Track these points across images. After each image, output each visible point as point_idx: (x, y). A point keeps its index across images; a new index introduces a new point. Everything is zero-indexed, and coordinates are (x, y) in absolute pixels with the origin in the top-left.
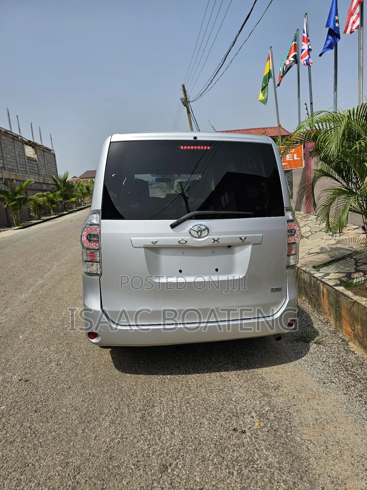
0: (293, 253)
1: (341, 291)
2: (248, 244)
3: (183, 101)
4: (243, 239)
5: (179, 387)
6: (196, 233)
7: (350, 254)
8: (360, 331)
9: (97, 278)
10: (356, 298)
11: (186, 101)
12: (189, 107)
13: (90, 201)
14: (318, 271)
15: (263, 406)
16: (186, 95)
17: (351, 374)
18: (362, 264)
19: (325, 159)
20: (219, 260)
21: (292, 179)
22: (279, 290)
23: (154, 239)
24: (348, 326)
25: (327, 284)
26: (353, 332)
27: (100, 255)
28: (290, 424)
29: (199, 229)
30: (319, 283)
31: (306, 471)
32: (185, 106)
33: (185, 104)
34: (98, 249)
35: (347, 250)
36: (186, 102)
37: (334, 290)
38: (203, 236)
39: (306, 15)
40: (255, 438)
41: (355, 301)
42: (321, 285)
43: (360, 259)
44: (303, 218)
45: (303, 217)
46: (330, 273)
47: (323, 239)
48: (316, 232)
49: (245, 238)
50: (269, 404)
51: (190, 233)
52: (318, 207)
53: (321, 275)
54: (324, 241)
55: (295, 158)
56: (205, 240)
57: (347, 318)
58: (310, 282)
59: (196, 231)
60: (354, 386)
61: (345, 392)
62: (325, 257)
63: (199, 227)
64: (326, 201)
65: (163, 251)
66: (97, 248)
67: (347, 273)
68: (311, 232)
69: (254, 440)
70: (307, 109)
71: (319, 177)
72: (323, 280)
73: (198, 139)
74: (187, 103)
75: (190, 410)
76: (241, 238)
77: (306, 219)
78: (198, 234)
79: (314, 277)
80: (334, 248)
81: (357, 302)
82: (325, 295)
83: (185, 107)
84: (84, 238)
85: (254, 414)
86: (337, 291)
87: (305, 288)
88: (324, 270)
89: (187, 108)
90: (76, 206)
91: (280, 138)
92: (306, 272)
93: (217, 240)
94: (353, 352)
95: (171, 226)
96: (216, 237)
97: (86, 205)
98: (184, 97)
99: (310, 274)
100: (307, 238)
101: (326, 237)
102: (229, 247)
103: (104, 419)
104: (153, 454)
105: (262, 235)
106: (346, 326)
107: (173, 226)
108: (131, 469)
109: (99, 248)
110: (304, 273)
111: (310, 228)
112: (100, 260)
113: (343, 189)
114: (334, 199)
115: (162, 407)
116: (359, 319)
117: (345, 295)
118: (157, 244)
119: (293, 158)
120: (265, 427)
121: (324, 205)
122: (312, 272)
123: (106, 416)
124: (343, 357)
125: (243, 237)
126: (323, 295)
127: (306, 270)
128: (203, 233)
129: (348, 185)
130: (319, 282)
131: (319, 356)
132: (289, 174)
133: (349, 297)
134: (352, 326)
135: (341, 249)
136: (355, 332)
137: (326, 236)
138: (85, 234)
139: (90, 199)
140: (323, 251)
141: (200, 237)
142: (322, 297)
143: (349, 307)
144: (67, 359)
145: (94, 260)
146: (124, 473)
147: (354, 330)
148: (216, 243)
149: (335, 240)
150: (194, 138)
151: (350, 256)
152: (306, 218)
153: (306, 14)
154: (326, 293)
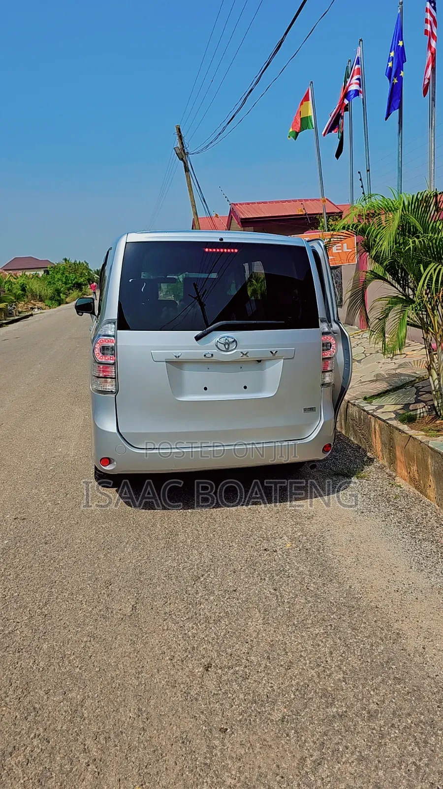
0: (329, 369)
1: (395, 425)
2: (280, 358)
3: (178, 152)
4: (274, 353)
5: (203, 519)
6: (223, 345)
7: (413, 381)
8: (416, 473)
9: (114, 396)
10: (412, 432)
11: (183, 152)
12: (187, 161)
13: (25, 308)
14: (370, 403)
15: (296, 532)
16: (182, 143)
17: (392, 505)
18: (424, 393)
19: (376, 259)
20: (247, 376)
21: (341, 279)
22: (312, 409)
23: (178, 352)
24: (403, 469)
25: (379, 418)
26: (408, 476)
27: (115, 369)
28: (323, 545)
29: (227, 341)
30: (371, 418)
31: (336, 576)
32: (182, 159)
33: (181, 157)
34: (114, 364)
35: (409, 376)
36: (182, 154)
37: (387, 425)
38: (230, 349)
39: (361, 42)
40: (286, 555)
41: (410, 436)
42: (373, 420)
43: (423, 387)
44: (356, 335)
45: (355, 333)
46: (384, 405)
47: (379, 363)
48: (371, 354)
49: (276, 352)
50: (302, 530)
51: (217, 346)
52: (371, 320)
53: (374, 407)
54: (380, 365)
55: (345, 250)
56: (233, 353)
57: (402, 459)
58: (360, 417)
59: (223, 344)
60: (394, 515)
61: (384, 519)
62: (382, 386)
63: (226, 339)
64: (380, 313)
65: (186, 366)
66: (112, 362)
67: (406, 404)
68: (365, 354)
69: (285, 557)
70: (361, 180)
71: (370, 281)
72: (375, 413)
73: (224, 241)
74: (184, 155)
75: (217, 537)
76: (272, 352)
77: (358, 337)
78: (225, 348)
79: (364, 411)
80: (393, 374)
81: (413, 437)
82: (377, 432)
83: (181, 161)
84: (97, 351)
85: (285, 538)
86: (390, 425)
87: (353, 427)
88: (376, 402)
89: (184, 163)
90: (4, 315)
91: (325, 218)
92: (354, 405)
93: (246, 354)
94: (400, 486)
95: (195, 337)
96: (245, 351)
97: (20, 315)
98: (179, 146)
99: (359, 407)
100: (359, 361)
101: (383, 361)
102: (259, 361)
103: (125, 547)
104: (183, 569)
105: (294, 348)
106: (401, 469)
107: (198, 338)
108: (163, 580)
109: (115, 362)
110: (353, 406)
111: (364, 348)
112: (115, 376)
113: (401, 296)
114: (390, 309)
115: (186, 535)
116: (415, 457)
117: (400, 430)
118: (180, 358)
119: (342, 249)
120: (297, 547)
121: (378, 318)
122: (362, 405)
123: (127, 544)
124: (386, 490)
125: (274, 350)
126: (375, 432)
127: (355, 402)
128: (231, 346)
129: (405, 290)
130: (370, 416)
131: (360, 490)
132: (337, 271)
133: (404, 432)
134: (408, 467)
135: (401, 375)
136: (411, 474)
137: (384, 359)
138: (98, 346)
139: (25, 305)
140: (378, 378)
141: (227, 350)
142: (374, 436)
143: (403, 444)
144: (65, 498)
145: (108, 375)
146: (157, 583)
147: (409, 473)
148: (245, 357)
149: (395, 364)
150: (220, 240)
151: (412, 383)
152: (359, 335)
153: (361, 40)
154: (379, 430)
